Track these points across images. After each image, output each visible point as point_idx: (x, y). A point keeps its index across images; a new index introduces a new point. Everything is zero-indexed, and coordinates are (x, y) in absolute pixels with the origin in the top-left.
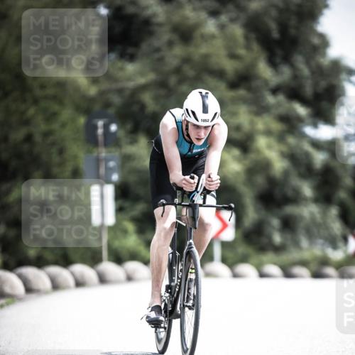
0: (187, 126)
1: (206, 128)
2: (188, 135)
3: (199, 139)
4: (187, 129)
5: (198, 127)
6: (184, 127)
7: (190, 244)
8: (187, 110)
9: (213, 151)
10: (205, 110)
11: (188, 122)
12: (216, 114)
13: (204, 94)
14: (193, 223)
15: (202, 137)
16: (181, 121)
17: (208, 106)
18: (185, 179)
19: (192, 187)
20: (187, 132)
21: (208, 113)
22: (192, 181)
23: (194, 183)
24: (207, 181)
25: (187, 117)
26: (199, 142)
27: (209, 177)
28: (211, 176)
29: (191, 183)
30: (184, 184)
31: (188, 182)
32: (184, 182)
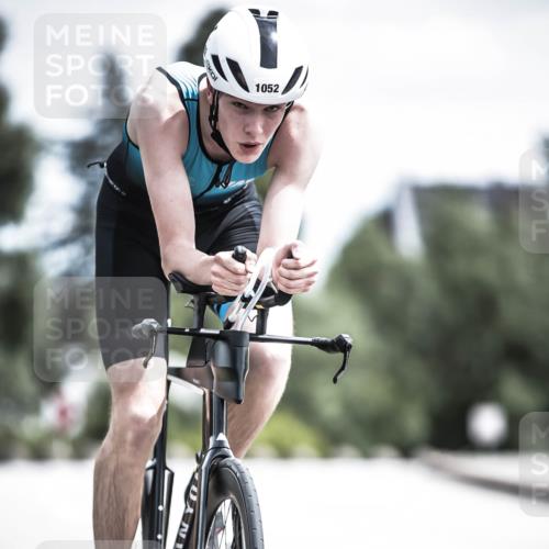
0: (214, 108)
1: (270, 110)
2: (217, 136)
3: (249, 147)
4: (214, 117)
5: (243, 107)
6: (205, 113)
7: (219, 446)
8: (215, 59)
9: (286, 184)
10: (268, 58)
11: (217, 94)
12: (298, 71)
13: (264, 14)
14: (229, 385)
15: (258, 140)
16: (197, 99)
17: (276, 48)
18: (218, 261)
19: (239, 283)
20: (214, 128)
21: (276, 67)
22: (239, 266)
23: (247, 272)
24: (281, 268)
25: (215, 79)
26: (247, 153)
27: (290, 255)
28: (295, 254)
29: (236, 273)
30: (215, 274)
31: (227, 269)
32: (216, 268)
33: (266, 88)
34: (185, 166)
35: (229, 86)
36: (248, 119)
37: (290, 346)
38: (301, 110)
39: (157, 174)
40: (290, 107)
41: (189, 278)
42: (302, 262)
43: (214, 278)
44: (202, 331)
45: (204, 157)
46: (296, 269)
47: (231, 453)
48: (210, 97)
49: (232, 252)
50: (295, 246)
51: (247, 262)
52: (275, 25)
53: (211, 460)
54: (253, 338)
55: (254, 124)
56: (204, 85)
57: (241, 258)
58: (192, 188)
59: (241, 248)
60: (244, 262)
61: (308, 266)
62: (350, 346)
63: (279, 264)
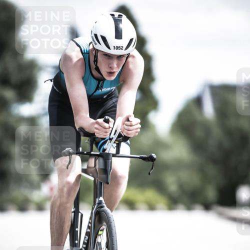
0: (96, 57)
1: (119, 57)
2: (97, 69)
3: (111, 73)
5: (108, 56)
6: (92, 59)
7: (100, 202)
8: (96, 35)
10: (118, 35)
11: (97, 51)
12: (131, 40)
13: (116, 16)
14: (104, 176)
15: (115, 70)
16: (88, 53)
17: (122, 31)
18: (97, 123)
19: (106, 132)
20: (96, 65)
21: (121, 38)
22: (106, 125)
23: (110, 127)
24: (125, 126)
25: (96, 44)
26: (110, 76)
27: (128, 120)
28: (130, 120)
29: (105, 128)
30: (96, 128)
31: (101, 126)
32: (96, 126)
33: (118, 48)
34: (84, 82)
35: (102, 47)
36: (111, 61)
37: (129, 159)
38: (133, 57)
39: (72, 85)
40: (128, 56)
41: (86, 130)
42: (133, 123)
43: (95, 130)
44: (92, 153)
45: (92, 78)
46: (131, 126)
47: (105, 205)
48: (94, 52)
49: (103, 119)
50: (130, 116)
51: (110, 123)
52: (121, 20)
53: (97, 209)
54: (114, 156)
55: (113, 63)
56: (91, 47)
57: (107, 121)
58: (87, 91)
59: (107, 117)
60: (108, 123)
61: (136, 125)
62: (155, 159)
63: (124, 124)
